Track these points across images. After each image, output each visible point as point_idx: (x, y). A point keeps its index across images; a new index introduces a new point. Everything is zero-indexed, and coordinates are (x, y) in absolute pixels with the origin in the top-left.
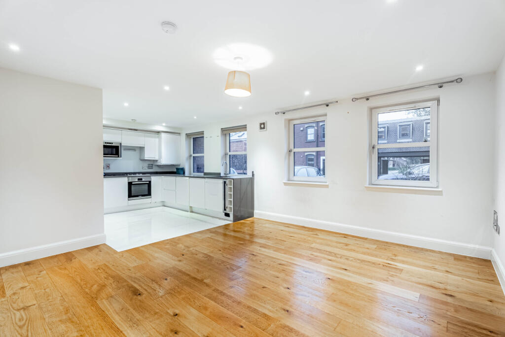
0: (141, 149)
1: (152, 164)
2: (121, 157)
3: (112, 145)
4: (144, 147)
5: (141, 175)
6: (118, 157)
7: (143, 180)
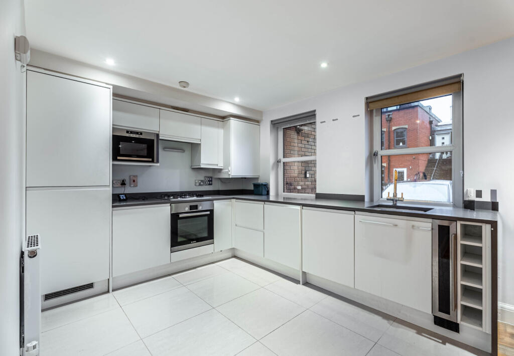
0: (194, 147)
1: (211, 178)
2: (158, 162)
3: (141, 137)
4: (199, 145)
5: (195, 198)
6: (153, 161)
7: (200, 208)
